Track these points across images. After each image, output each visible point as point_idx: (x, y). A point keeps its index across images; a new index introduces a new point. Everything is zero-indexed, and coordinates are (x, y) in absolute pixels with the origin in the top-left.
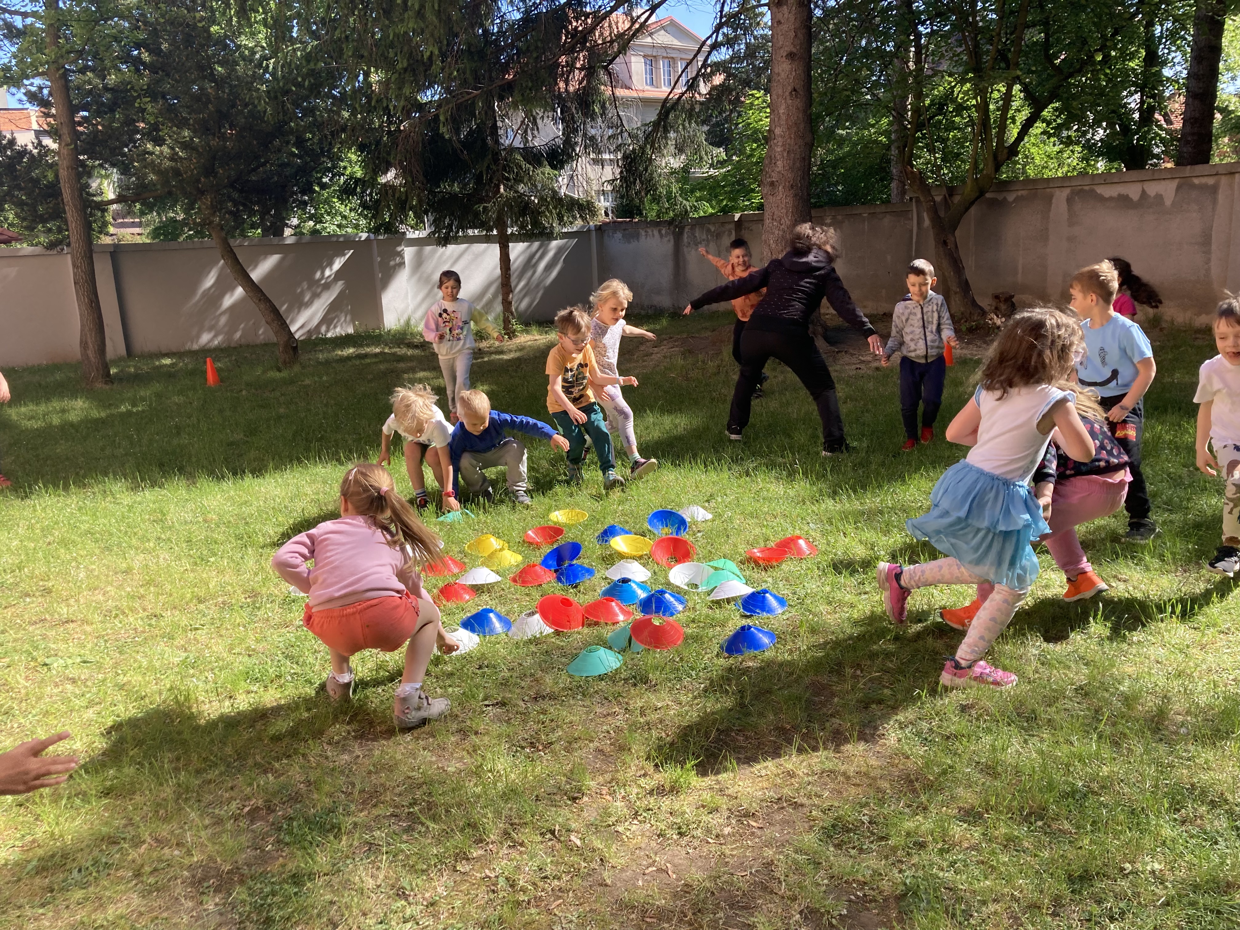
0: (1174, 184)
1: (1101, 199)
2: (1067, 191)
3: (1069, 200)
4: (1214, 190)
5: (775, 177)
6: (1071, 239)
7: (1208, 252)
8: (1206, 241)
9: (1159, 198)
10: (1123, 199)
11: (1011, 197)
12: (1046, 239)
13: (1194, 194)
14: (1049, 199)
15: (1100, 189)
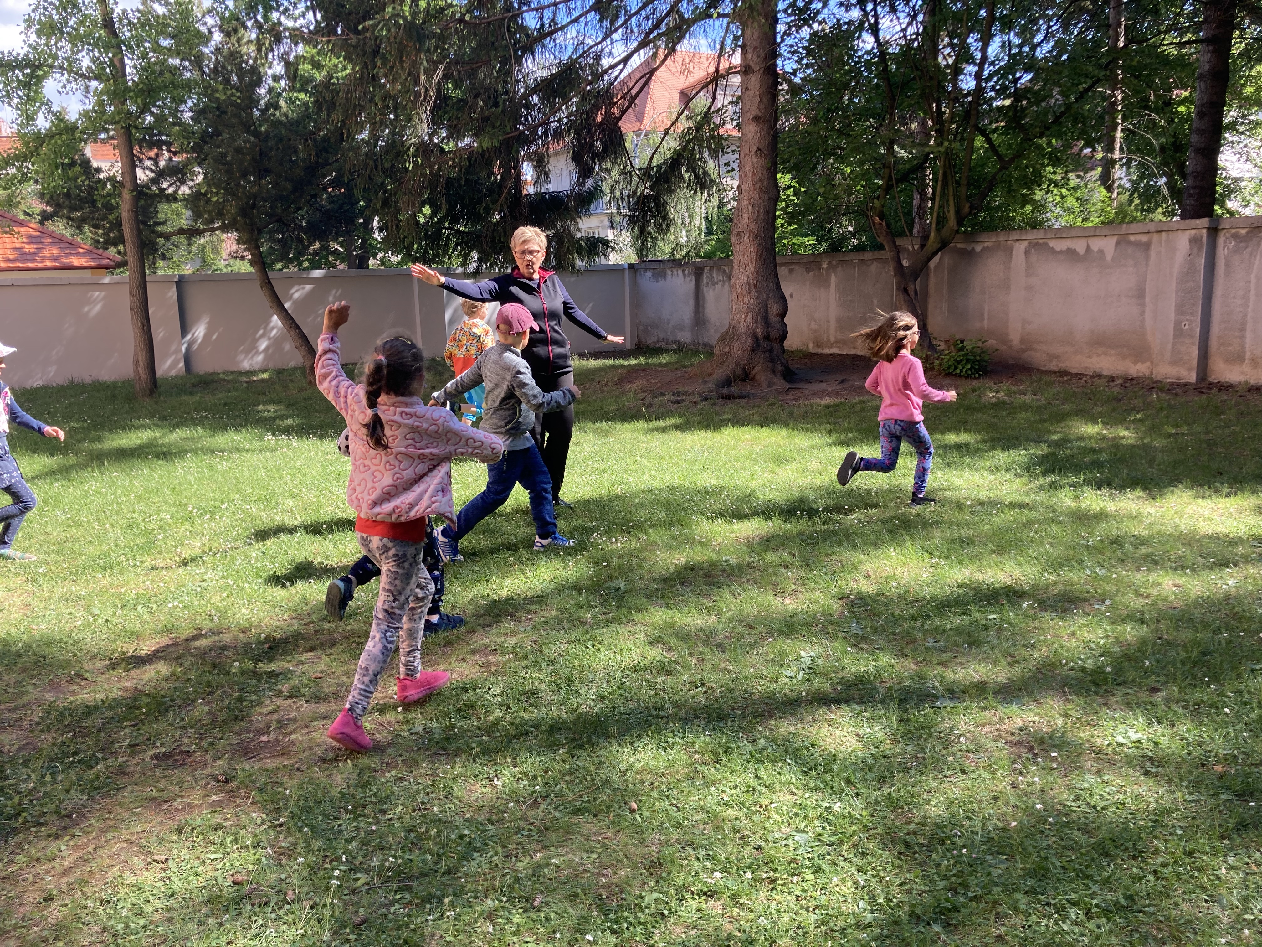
0: (1114, 239)
1: (1053, 251)
2: (1023, 245)
3: (1027, 252)
4: (1147, 246)
6: (1029, 288)
7: (1143, 305)
8: (1140, 294)
9: (1101, 251)
10: (1071, 253)
11: (978, 248)
12: (1008, 288)
13: (1130, 250)
14: (1010, 251)
15: (1052, 243)
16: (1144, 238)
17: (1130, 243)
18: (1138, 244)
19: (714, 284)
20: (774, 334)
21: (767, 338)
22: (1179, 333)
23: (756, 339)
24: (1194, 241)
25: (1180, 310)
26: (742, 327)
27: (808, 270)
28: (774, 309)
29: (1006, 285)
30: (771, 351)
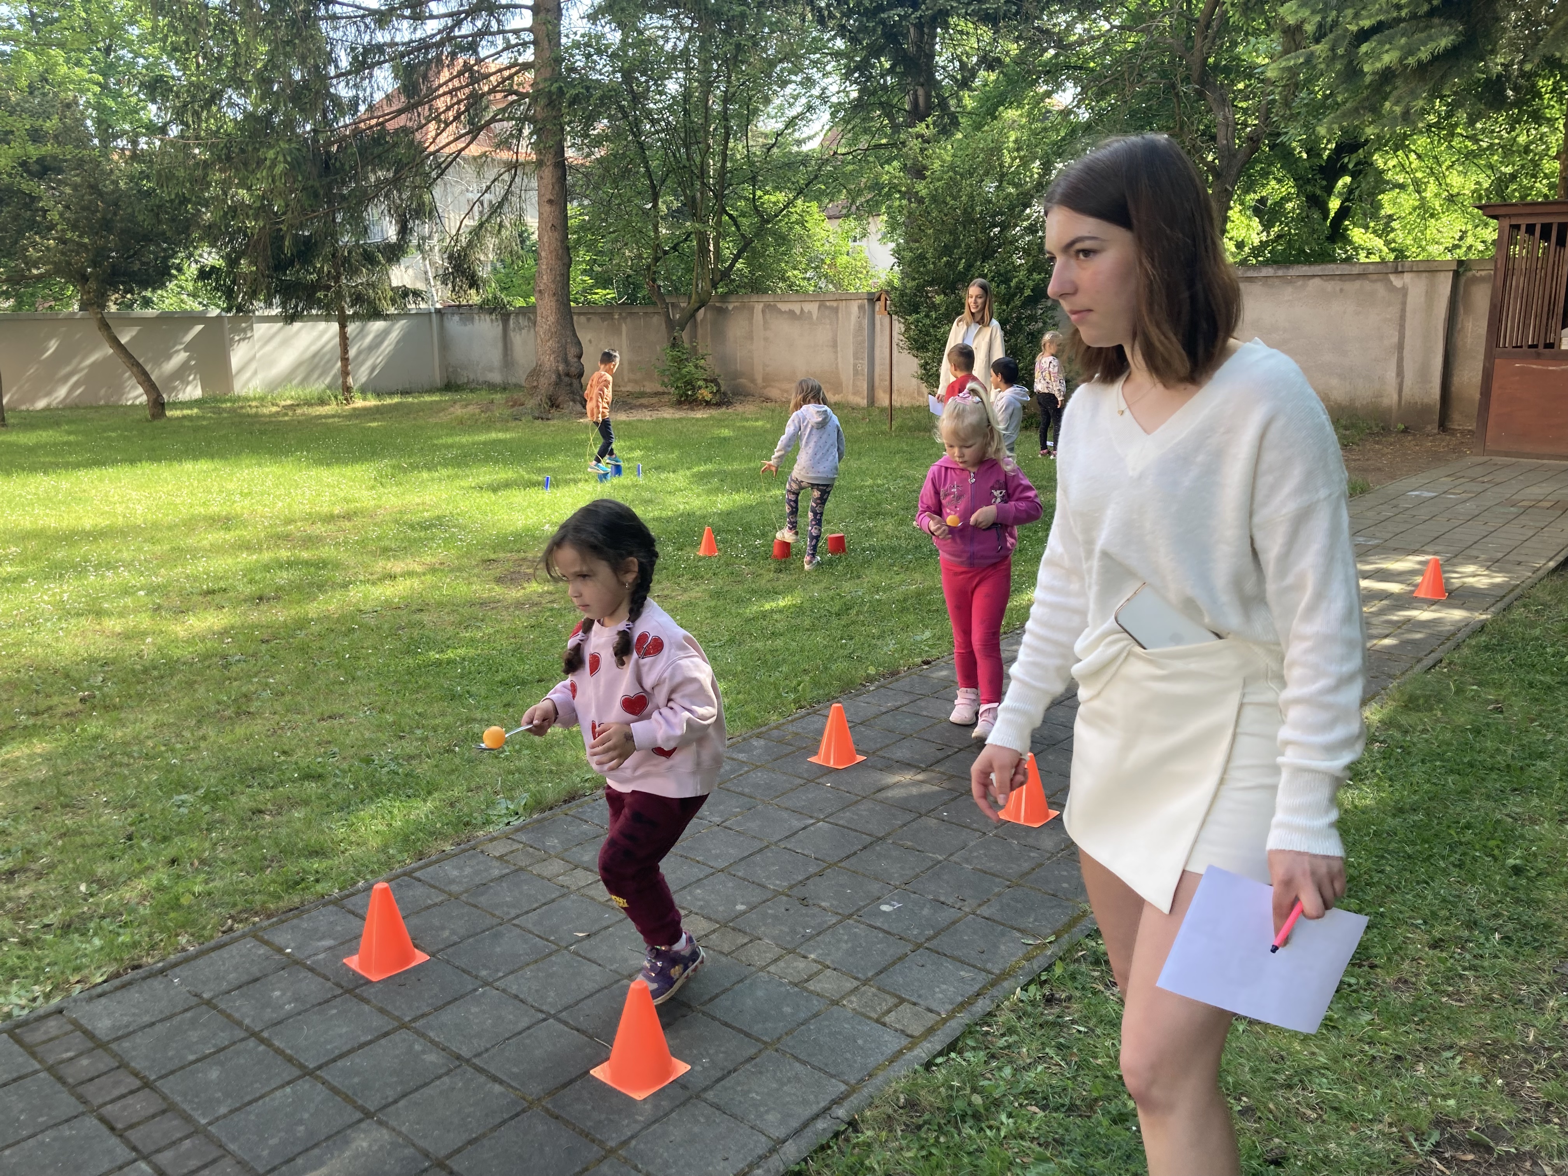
0: (816, 305)
1: (780, 312)
2: (761, 305)
3: (763, 311)
4: (836, 310)
5: (542, 287)
6: (766, 339)
7: (836, 352)
8: (834, 345)
9: (810, 312)
10: (791, 313)
11: (730, 307)
12: (752, 339)
13: (827, 312)
14: (752, 309)
15: (779, 305)
16: (835, 304)
17: (826, 307)
18: (831, 308)
19: (521, 329)
20: (574, 370)
21: (567, 375)
22: (856, 372)
23: (559, 376)
24: (861, 307)
25: (856, 356)
26: (547, 365)
27: (603, 320)
28: (572, 351)
29: (750, 337)
30: (571, 385)
